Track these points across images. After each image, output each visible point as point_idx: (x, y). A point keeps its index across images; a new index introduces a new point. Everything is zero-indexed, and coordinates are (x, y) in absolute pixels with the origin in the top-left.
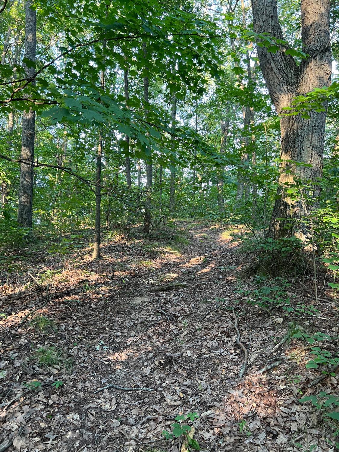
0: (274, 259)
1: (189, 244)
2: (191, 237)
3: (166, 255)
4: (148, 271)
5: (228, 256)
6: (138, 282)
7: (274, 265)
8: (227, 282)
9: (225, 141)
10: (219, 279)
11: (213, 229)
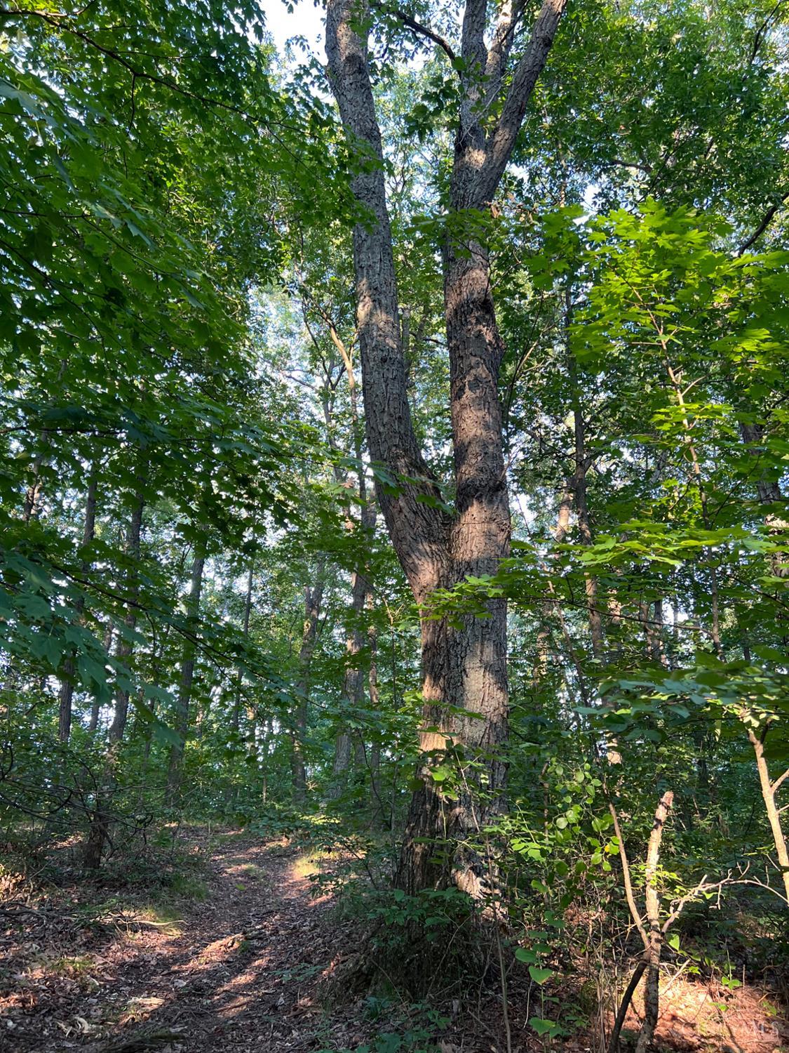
0: (413, 943)
1: (208, 896)
2: (214, 876)
3: (138, 935)
4: (77, 991)
5: (304, 932)
6: (42, 1030)
7: (411, 961)
8: (296, 1017)
9: (313, 630)
10: (275, 1008)
11: (273, 851)
